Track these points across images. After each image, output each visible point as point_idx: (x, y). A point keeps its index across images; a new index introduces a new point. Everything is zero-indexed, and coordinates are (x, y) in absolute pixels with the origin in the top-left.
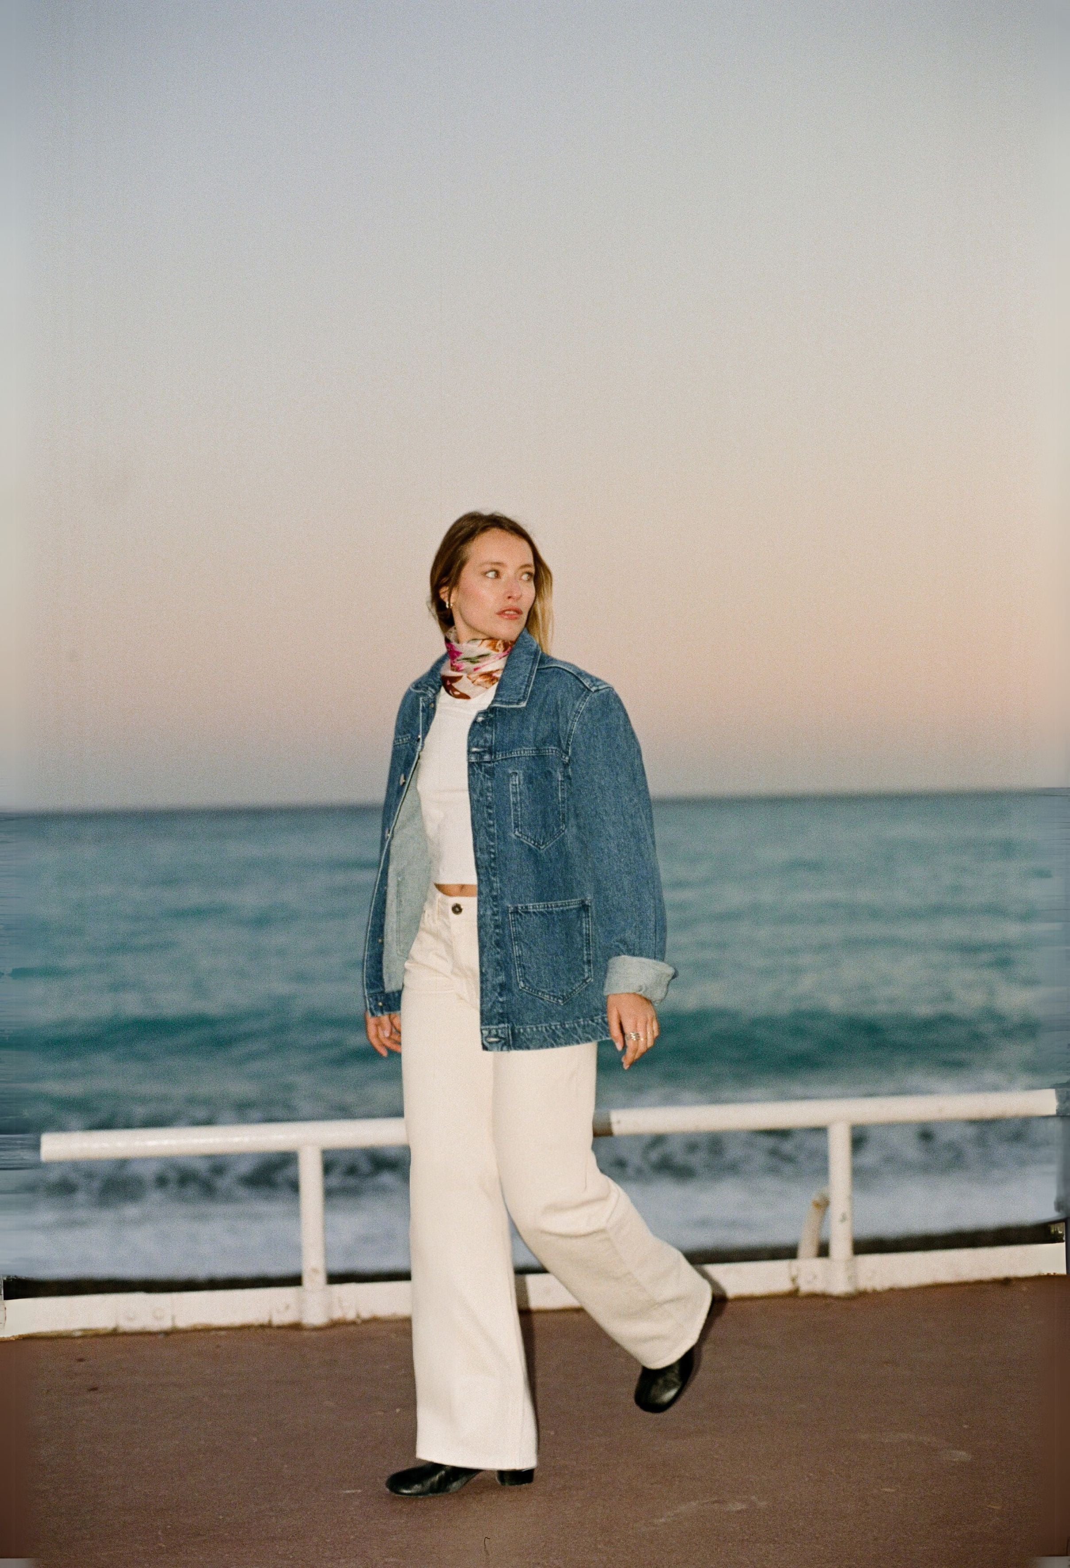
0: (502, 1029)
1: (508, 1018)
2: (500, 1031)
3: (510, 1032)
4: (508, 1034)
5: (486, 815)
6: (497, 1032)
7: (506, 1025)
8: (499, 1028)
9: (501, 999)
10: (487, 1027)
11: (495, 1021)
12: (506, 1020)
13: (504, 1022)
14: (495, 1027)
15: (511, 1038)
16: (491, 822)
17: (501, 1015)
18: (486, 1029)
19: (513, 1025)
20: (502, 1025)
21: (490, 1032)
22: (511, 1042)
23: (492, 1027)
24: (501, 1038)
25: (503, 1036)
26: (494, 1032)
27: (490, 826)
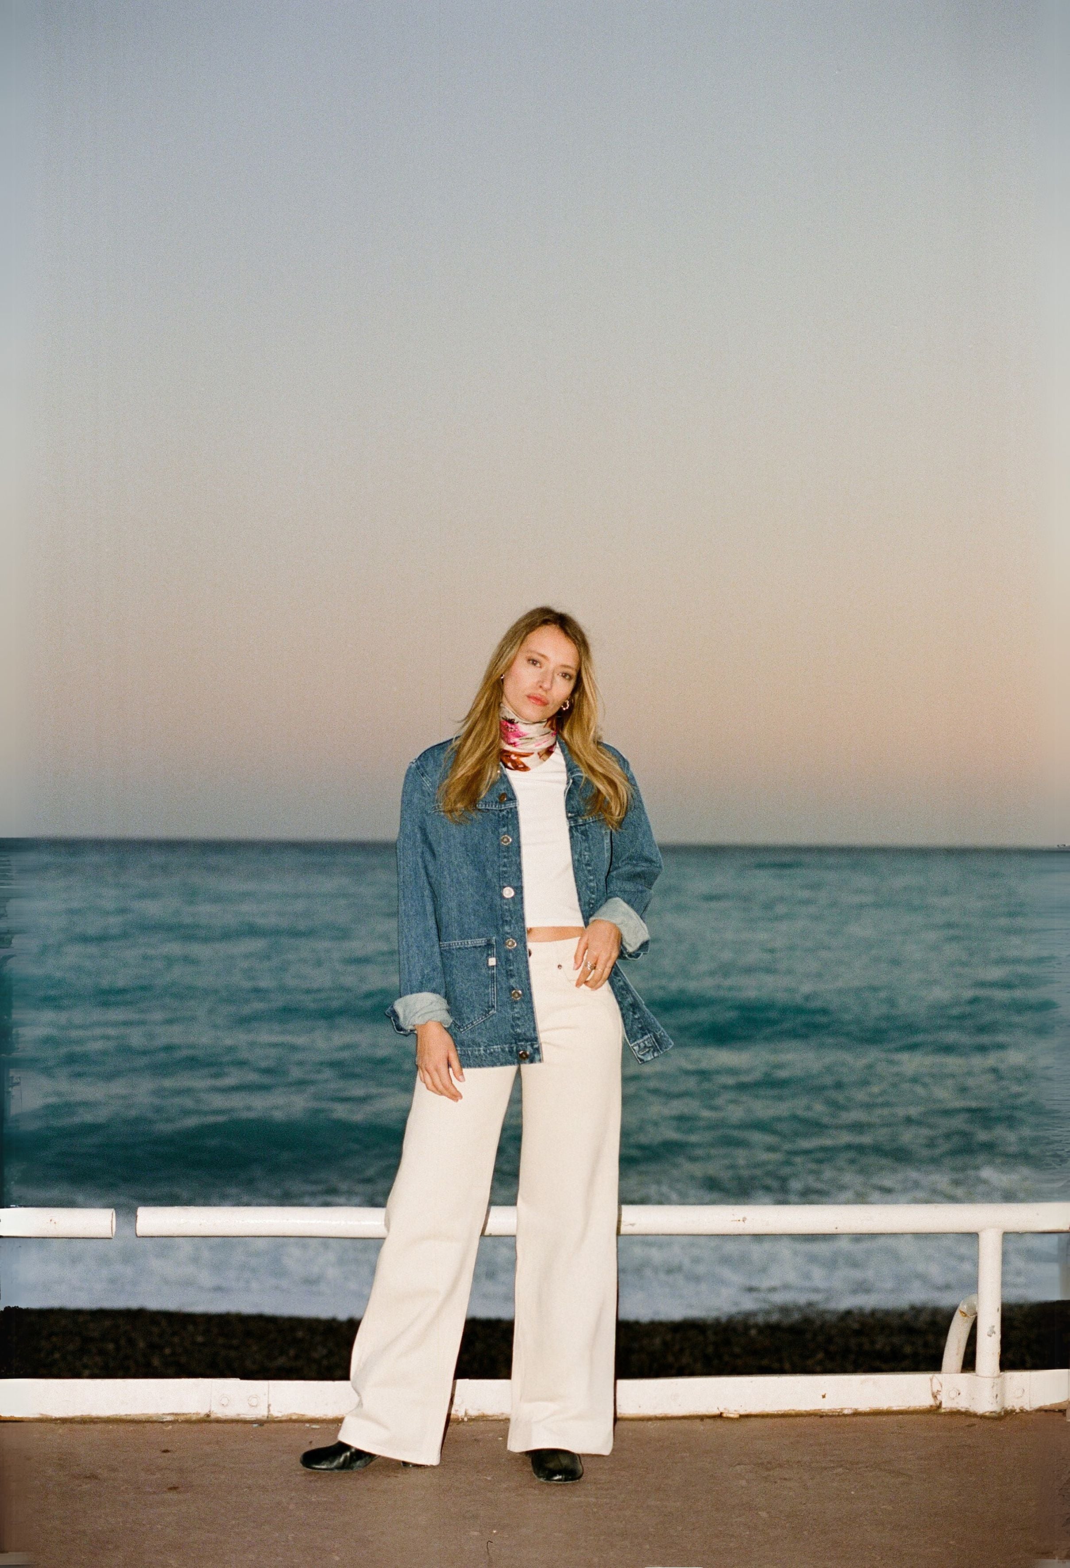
0: (647, 1040)
1: (648, 1030)
2: (646, 1042)
3: (654, 1040)
4: (653, 1041)
5: (586, 872)
6: (644, 1043)
7: (649, 1035)
8: (645, 1040)
9: (636, 1017)
10: (636, 1043)
11: (639, 1036)
12: (646, 1031)
13: (646, 1034)
14: (641, 1041)
15: (656, 1044)
16: (592, 878)
17: (641, 1029)
18: (635, 1045)
19: (654, 1033)
20: (646, 1037)
21: (639, 1046)
22: (658, 1048)
23: (638, 1042)
24: (650, 1047)
25: (650, 1045)
26: (642, 1045)
27: (591, 881)
